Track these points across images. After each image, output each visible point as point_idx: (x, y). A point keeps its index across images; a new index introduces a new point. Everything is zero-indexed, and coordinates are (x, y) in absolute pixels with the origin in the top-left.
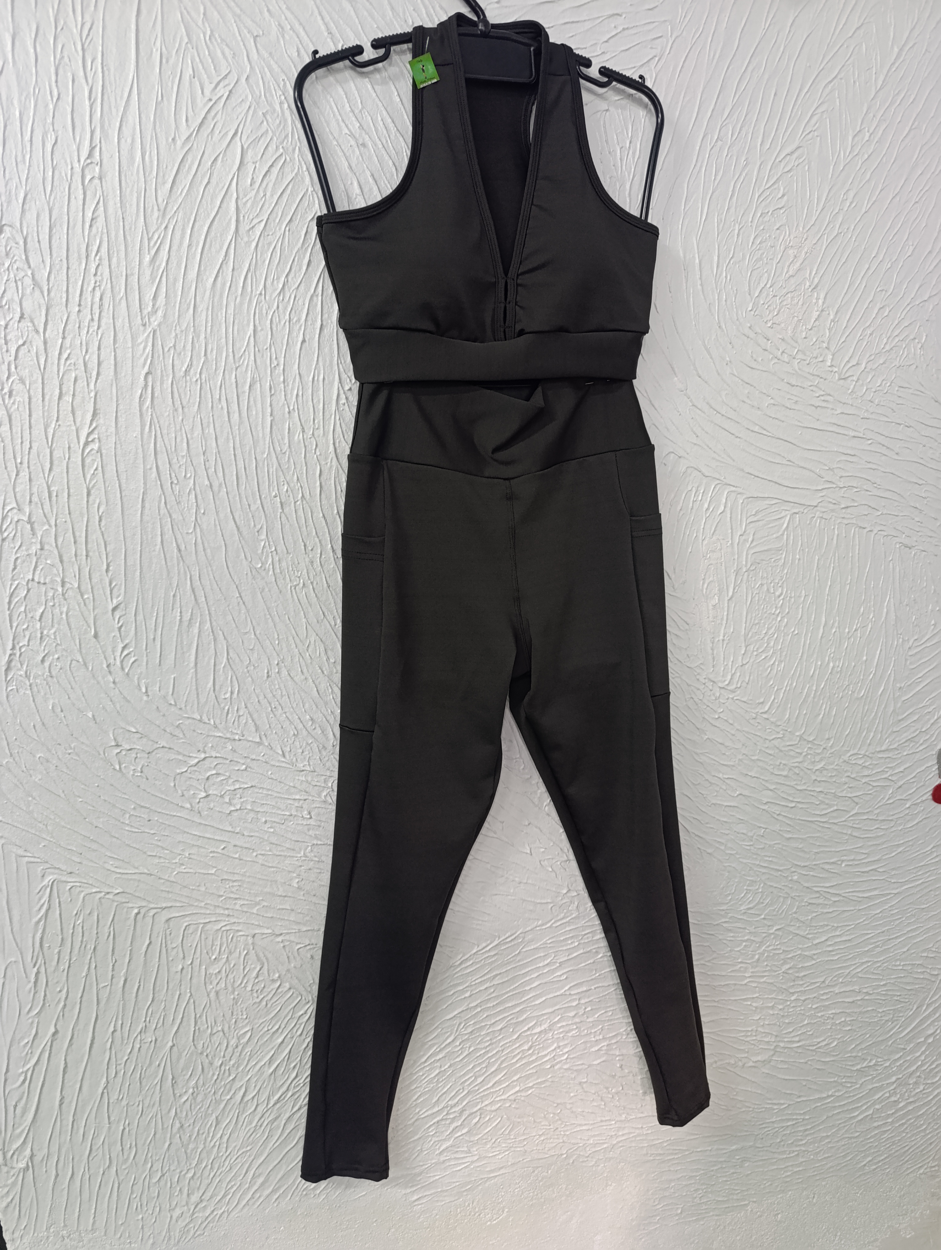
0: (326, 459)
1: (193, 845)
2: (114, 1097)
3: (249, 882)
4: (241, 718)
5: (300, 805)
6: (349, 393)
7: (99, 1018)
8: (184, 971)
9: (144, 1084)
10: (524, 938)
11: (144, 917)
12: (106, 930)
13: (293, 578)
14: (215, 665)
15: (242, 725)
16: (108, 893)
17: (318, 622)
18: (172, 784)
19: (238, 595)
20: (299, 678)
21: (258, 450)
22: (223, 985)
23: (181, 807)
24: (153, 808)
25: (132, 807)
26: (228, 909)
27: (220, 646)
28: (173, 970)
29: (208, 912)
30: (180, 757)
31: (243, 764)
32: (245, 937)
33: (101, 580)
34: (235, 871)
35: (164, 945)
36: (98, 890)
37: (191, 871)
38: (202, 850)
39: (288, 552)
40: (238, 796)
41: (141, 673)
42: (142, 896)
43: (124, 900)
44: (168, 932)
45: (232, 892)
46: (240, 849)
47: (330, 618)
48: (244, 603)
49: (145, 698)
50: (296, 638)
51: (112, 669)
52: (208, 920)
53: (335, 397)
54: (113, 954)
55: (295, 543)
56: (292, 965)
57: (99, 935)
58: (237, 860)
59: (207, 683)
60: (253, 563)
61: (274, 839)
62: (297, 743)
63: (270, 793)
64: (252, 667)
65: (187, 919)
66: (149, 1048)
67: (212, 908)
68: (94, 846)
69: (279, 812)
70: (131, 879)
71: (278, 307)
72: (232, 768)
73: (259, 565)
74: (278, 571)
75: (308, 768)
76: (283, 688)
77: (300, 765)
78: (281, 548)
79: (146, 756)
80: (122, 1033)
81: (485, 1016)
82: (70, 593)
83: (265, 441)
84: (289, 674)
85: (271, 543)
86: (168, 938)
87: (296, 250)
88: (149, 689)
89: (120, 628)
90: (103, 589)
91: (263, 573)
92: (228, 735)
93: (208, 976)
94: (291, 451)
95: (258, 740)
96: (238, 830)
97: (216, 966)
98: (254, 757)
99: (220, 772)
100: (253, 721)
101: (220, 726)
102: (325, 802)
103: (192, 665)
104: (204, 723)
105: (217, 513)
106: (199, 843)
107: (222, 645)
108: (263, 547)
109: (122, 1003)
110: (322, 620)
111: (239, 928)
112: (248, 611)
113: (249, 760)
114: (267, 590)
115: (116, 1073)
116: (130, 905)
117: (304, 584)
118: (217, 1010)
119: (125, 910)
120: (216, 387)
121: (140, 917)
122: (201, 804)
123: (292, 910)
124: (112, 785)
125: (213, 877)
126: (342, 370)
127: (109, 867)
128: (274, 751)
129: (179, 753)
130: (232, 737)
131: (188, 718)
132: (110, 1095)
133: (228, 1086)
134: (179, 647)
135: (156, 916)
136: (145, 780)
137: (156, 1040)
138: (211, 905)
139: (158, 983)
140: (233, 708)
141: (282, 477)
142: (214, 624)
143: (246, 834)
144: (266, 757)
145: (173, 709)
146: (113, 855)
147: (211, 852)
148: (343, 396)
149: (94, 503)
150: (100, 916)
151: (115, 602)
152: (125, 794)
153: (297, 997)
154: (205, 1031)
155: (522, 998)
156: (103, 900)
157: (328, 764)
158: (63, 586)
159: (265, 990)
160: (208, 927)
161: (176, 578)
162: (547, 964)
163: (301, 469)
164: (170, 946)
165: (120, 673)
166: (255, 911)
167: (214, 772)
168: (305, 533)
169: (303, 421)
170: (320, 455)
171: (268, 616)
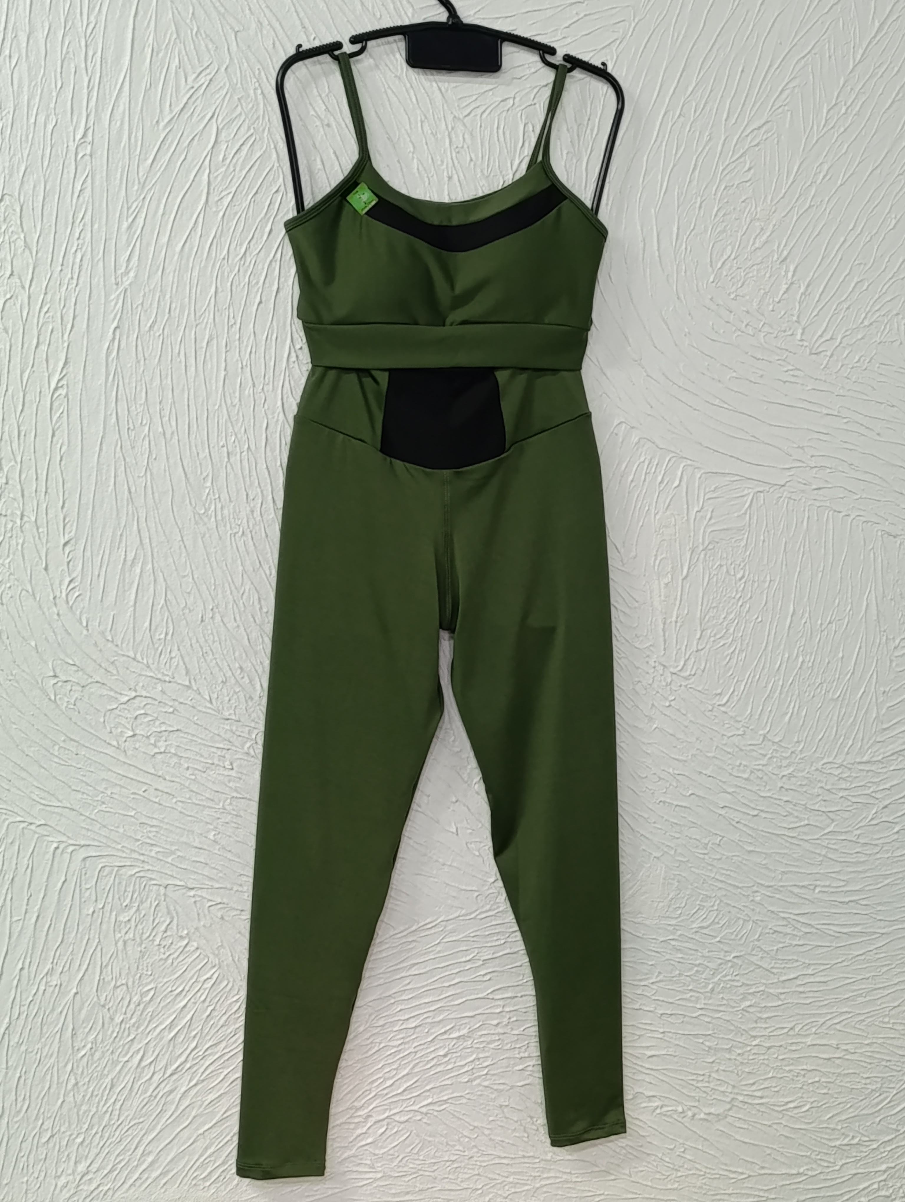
0: (273, 413)
1: (116, 784)
2: (15, 1039)
3: (166, 829)
4: (173, 660)
5: (223, 754)
6: (299, 352)
7: (9, 952)
8: (95, 915)
9: (44, 1030)
10: (445, 927)
11: (62, 853)
12: (26, 862)
13: (233, 526)
14: (153, 605)
15: (173, 667)
16: (31, 824)
17: (254, 570)
18: (102, 720)
19: (180, 538)
20: (231, 625)
21: (210, 402)
22: (131, 936)
23: (109, 744)
24: (82, 742)
25: (63, 739)
26: (143, 854)
27: (159, 587)
28: (85, 912)
29: (124, 855)
30: (112, 694)
31: (171, 706)
32: (157, 887)
33: (56, 516)
34: (154, 816)
35: (78, 884)
36: (22, 819)
37: (111, 810)
38: (123, 790)
39: (230, 501)
40: (164, 738)
41: (84, 608)
42: (62, 830)
43: (45, 833)
44: (84, 872)
45: (149, 838)
46: (160, 794)
47: (266, 567)
48: (185, 547)
49: (85, 632)
50: (232, 585)
51: (57, 601)
52: (123, 864)
53: (286, 355)
54: (29, 887)
55: (238, 491)
56: (202, 923)
57: (18, 866)
58: (156, 805)
59: (144, 623)
60: (197, 508)
61: (194, 787)
62: (225, 691)
63: (194, 738)
64: (187, 611)
65: (104, 860)
66: (53, 992)
67: (128, 851)
68: (24, 774)
69: (202, 759)
70: (54, 813)
71: (239, 271)
72: (160, 709)
73: (203, 511)
74: (219, 517)
75: (233, 717)
76: (215, 634)
77: (226, 714)
78: (224, 496)
79: (80, 689)
80: (29, 972)
81: (398, 1009)
82: (27, 526)
83: (217, 393)
84: (222, 620)
85: (216, 491)
86: (83, 877)
87: (259, 219)
88: (90, 623)
89: (68, 563)
90: (57, 523)
91: (206, 520)
92: (159, 676)
93: (118, 923)
94: (240, 405)
95: (187, 683)
96: (160, 774)
97: (126, 914)
98: (182, 700)
99: (148, 712)
100: (184, 663)
101: (152, 666)
102: (248, 754)
103: (132, 603)
104: (138, 662)
105: (168, 459)
106: (121, 783)
107: (161, 586)
108: (208, 494)
109: (32, 940)
110: (258, 569)
111: (153, 876)
112: (188, 554)
113: (176, 703)
114: (207, 535)
115: (19, 1014)
116: (51, 839)
117: (243, 532)
118: (123, 960)
119: (45, 843)
120: (176, 341)
121: (59, 851)
122: (127, 743)
123: (206, 864)
124: (46, 715)
125: (133, 820)
126: (294, 330)
127: (35, 797)
128: (202, 696)
129: (111, 690)
130: (163, 678)
131: (123, 655)
132: (11, 1037)
133: (127, 1047)
134: (121, 585)
135: (74, 853)
136: (76, 713)
137: (61, 985)
138: (127, 848)
139: (69, 924)
140: (166, 649)
141: (231, 428)
142: (156, 565)
143: (168, 778)
144: (193, 701)
145: (110, 645)
146: (40, 786)
147: (133, 793)
148: (293, 354)
149: (57, 444)
150: (21, 847)
151: (67, 537)
152: (57, 725)
153: (204, 959)
154: (109, 983)
155: (440, 995)
156: (25, 831)
157: (254, 715)
158: (21, 519)
159: (173, 946)
160: (123, 870)
161: (124, 518)
162: (469, 961)
163: (249, 421)
164: (84, 886)
165: (65, 606)
166: (169, 860)
167: (142, 712)
168: (248, 483)
169: (254, 376)
170: (268, 409)
171: (207, 562)
